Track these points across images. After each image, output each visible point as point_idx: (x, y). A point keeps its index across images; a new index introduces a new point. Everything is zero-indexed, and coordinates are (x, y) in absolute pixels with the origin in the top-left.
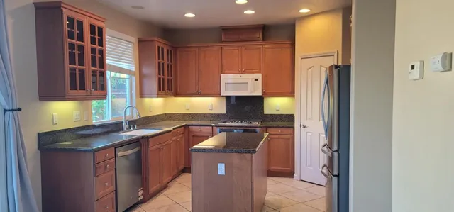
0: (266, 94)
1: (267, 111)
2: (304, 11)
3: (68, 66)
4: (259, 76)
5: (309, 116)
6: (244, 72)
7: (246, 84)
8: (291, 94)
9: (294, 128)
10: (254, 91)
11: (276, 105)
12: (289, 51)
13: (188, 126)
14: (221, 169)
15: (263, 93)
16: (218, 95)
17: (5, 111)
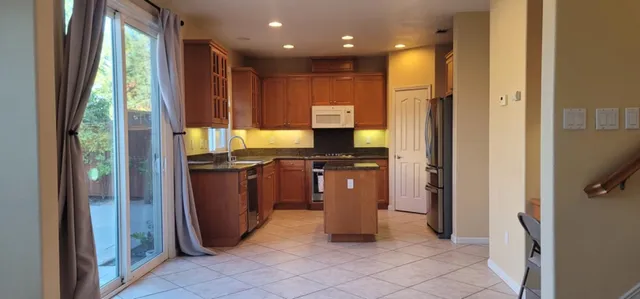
0: (359, 126)
1: (357, 145)
2: (400, 46)
3: (213, 97)
4: (351, 108)
5: (404, 147)
6: (336, 104)
7: (339, 116)
8: (383, 126)
9: (387, 159)
10: (346, 123)
11: (367, 138)
12: (380, 83)
13: (279, 159)
14: (350, 184)
15: (356, 125)
16: (309, 127)
17: (175, 134)
